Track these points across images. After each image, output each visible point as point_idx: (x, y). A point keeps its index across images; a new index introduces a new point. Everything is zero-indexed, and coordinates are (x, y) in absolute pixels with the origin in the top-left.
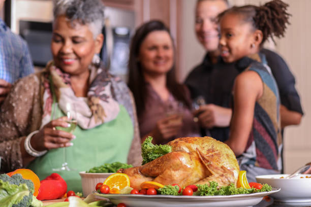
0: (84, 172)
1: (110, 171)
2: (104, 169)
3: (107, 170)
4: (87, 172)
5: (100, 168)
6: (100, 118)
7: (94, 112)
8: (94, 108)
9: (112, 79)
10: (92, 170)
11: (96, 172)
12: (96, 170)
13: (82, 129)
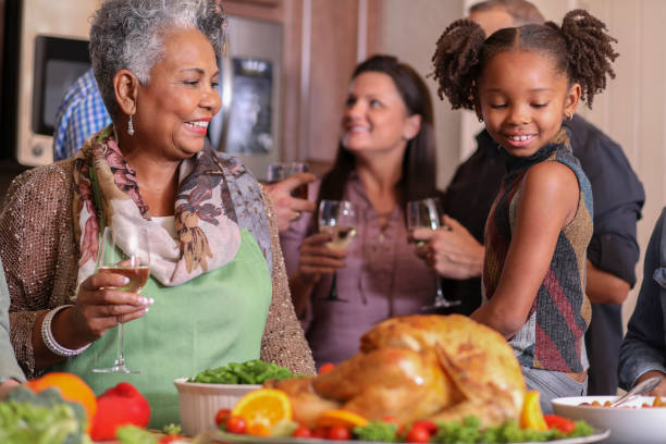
0: (183, 381)
1: (241, 381)
2: (229, 375)
3: (234, 378)
4: (189, 381)
5: (219, 372)
6: (198, 260)
7: (186, 246)
8: (187, 237)
9: (225, 171)
10: (201, 376)
11: (213, 382)
12: (210, 376)
13: (161, 285)
